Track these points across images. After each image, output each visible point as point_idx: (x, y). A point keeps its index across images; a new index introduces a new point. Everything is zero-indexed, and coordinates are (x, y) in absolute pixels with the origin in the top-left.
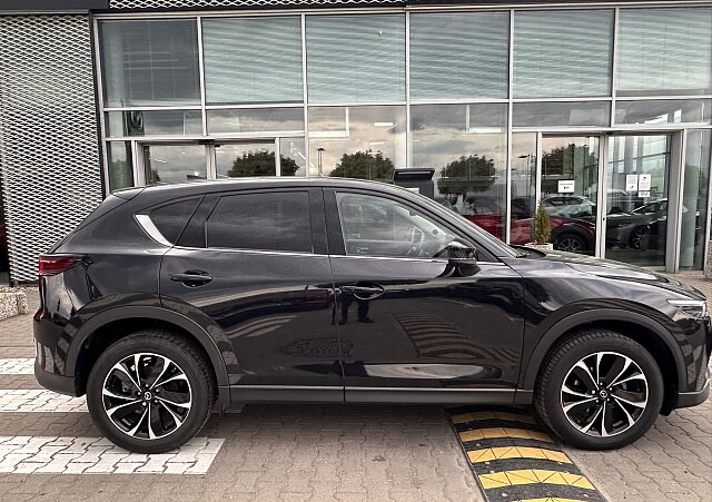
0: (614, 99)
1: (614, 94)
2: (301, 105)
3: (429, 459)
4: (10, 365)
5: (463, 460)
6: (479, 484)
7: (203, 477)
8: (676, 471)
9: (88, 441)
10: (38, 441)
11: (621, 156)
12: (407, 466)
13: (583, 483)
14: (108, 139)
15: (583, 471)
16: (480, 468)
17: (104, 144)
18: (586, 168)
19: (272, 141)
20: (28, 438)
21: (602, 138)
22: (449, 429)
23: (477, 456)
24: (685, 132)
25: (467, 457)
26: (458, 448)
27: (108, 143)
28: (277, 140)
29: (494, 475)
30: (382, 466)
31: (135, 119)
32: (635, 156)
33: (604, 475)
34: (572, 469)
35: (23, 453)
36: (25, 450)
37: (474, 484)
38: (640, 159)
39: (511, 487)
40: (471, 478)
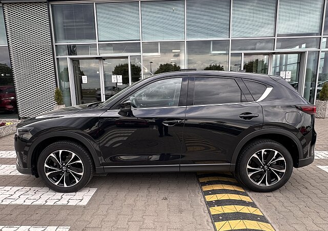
0: (276, 38)
1: (276, 36)
2: (139, 41)
3: (187, 199)
4: (11, 154)
5: (203, 199)
6: (209, 212)
7: (84, 207)
8: (301, 206)
9: (36, 189)
10: (15, 188)
11: (278, 64)
12: (177, 202)
13: (257, 212)
14: (57, 57)
15: (258, 205)
16: (210, 204)
17: (56, 59)
18: (262, 69)
19: (127, 57)
20: (11, 187)
21: (270, 56)
22: (198, 184)
23: (210, 198)
24: (307, 52)
25: (205, 198)
26: (201, 194)
27: (57, 59)
28: (129, 57)
29: (216, 208)
30: (165, 202)
31: (73, 49)
32: (284, 64)
33: (268, 208)
34: (253, 205)
35: (7, 194)
36: (8, 193)
37: (207, 212)
38: (286, 65)
39: (224, 214)
40: (206, 209)
